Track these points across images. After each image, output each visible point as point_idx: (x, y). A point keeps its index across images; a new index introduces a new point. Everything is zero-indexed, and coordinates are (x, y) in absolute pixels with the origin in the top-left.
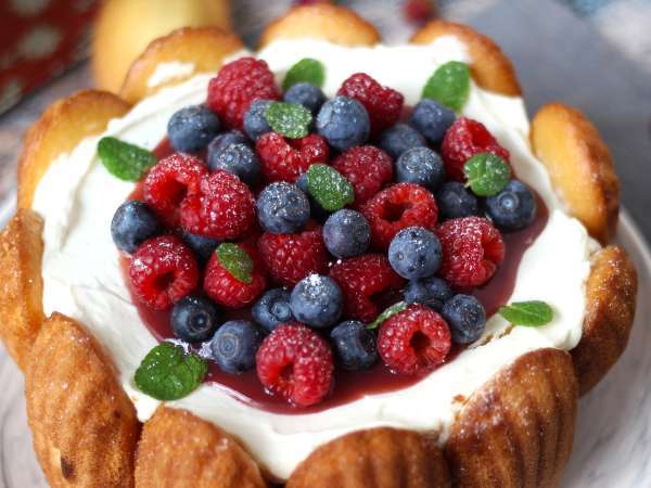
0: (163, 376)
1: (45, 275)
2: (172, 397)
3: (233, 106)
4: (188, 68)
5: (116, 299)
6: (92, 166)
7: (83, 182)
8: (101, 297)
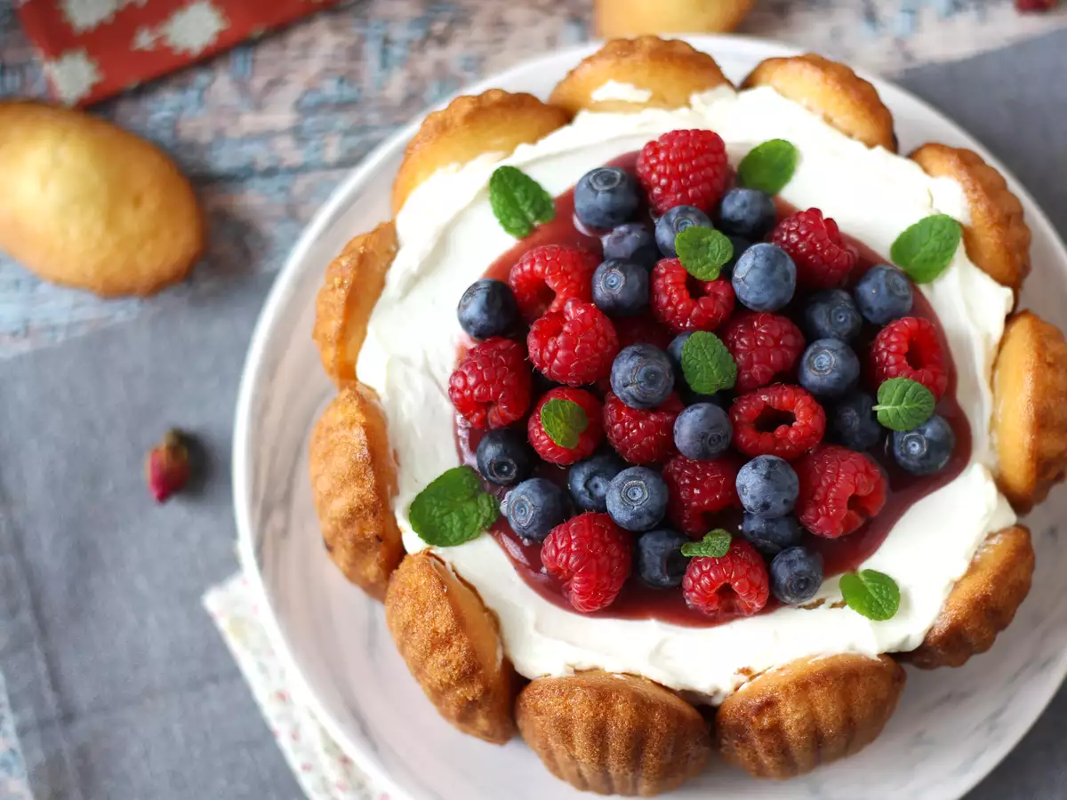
0: (444, 511)
1: (371, 329)
2: (444, 542)
3: (657, 191)
4: (644, 96)
5: (436, 388)
6: (476, 202)
7: (459, 218)
8: (420, 382)
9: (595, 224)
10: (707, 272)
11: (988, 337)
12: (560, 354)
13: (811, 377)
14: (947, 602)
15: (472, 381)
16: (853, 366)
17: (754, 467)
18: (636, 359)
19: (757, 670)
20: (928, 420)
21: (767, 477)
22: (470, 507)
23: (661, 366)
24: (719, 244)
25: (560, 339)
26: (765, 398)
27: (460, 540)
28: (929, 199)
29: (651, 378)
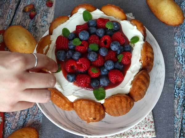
0: (99, 95)
3: (64, 47)
10: (80, 43)
11: (103, 14)
12: (85, 65)
13: (101, 35)
14: (139, 31)
15: (83, 81)
16: (102, 29)
17: (112, 45)
18: (90, 55)
19: (140, 59)
20: (113, 23)
21: (115, 44)
22: (100, 91)
23: (93, 52)
24: (76, 40)
26: (102, 41)
27: (105, 94)
28: (80, 14)
29: (94, 54)
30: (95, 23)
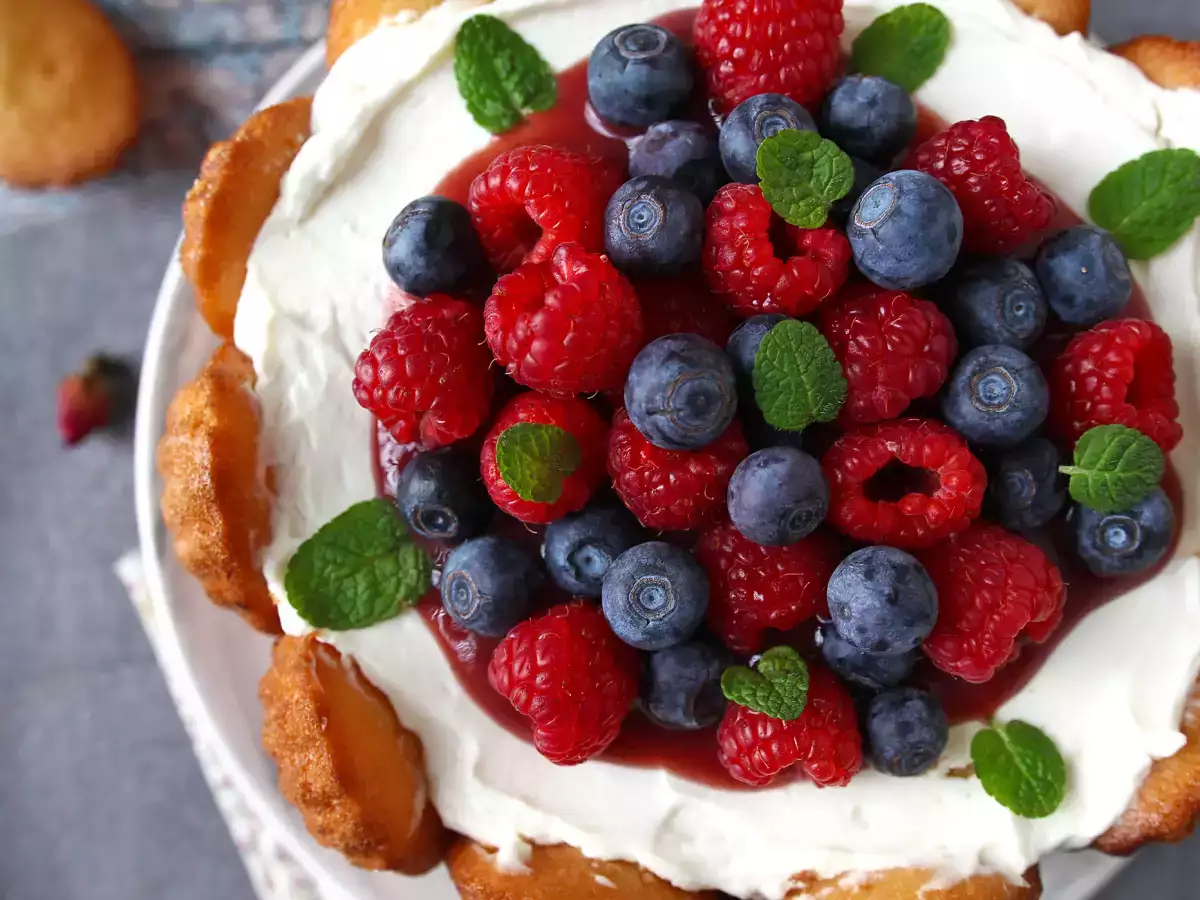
0: (345, 571)
1: (252, 265)
2: (341, 623)
3: (726, 68)
6: (432, 69)
7: (403, 94)
9: (618, 116)
10: (805, 215)
12: (537, 345)
14: (1140, 794)
15: (386, 374)
16: (1040, 399)
18: (675, 366)
19: (825, 872)
20: (1147, 499)
22: (388, 566)
23: (717, 382)
24: (830, 164)
25: (538, 320)
26: (892, 447)
27: (370, 619)
28: (1154, 124)
29: (698, 403)
30: (1089, 303)
